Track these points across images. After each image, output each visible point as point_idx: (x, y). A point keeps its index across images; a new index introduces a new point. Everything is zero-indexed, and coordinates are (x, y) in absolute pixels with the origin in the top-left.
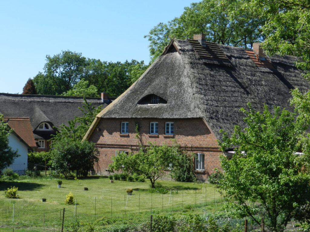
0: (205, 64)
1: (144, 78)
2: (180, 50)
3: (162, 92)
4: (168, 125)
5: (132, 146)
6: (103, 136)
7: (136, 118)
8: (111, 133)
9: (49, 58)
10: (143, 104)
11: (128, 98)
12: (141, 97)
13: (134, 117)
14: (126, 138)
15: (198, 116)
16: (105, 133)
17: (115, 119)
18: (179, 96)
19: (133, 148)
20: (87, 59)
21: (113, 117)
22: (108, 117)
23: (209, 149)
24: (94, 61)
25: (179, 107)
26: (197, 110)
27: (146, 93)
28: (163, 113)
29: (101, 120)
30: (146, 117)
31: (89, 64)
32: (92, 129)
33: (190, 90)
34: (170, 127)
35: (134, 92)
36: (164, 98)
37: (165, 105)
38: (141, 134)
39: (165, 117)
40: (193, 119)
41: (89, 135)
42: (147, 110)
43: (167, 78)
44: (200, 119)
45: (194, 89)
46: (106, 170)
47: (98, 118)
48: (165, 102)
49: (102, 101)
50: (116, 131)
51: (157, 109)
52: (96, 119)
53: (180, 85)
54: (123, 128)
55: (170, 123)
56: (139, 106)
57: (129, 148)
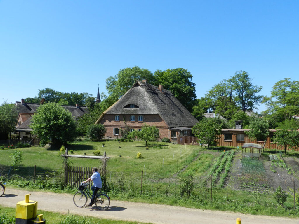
0: (150, 92)
1: (125, 97)
2: (141, 85)
3: (136, 103)
4: (140, 117)
5: (121, 126)
6: (106, 122)
7: (124, 114)
8: (110, 121)
9: (40, 90)
10: (127, 108)
11: (118, 106)
12: (125, 105)
13: (123, 113)
14: (118, 123)
15: (157, 113)
16: (107, 121)
17: (113, 114)
18: (144, 105)
19: (122, 127)
20: (56, 92)
21: (112, 113)
22: (109, 113)
23: (161, 127)
24: (59, 92)
25: (145, 109)
26: (155, 110)
27: (127, 103)
28: (138, 112)
29: (105, 115)
30: (130, 113)
31: (57, 93)
32: (100, 119)
33: (150, 102)
34: (141, 118)
35: (121, 103)
36: (137, 105)
37: (138, 108)
38: (126, 121)
39: (139, 114)
40: (154, 114)
41: (98, 121)
42: (129, 111)
43: (137, 97)
44: (157, 115)
45: (151, 102)
46: (108, 137)
47: (103, 114)
48: (138, 107)
49: (77, 107)
50: (113, 120)
51: (134, 110)
52: (102, 114)
53: (144, 100)
54: (116, 118)
55: (141, 116)
56: (124, 109)
57: (119, 127)
